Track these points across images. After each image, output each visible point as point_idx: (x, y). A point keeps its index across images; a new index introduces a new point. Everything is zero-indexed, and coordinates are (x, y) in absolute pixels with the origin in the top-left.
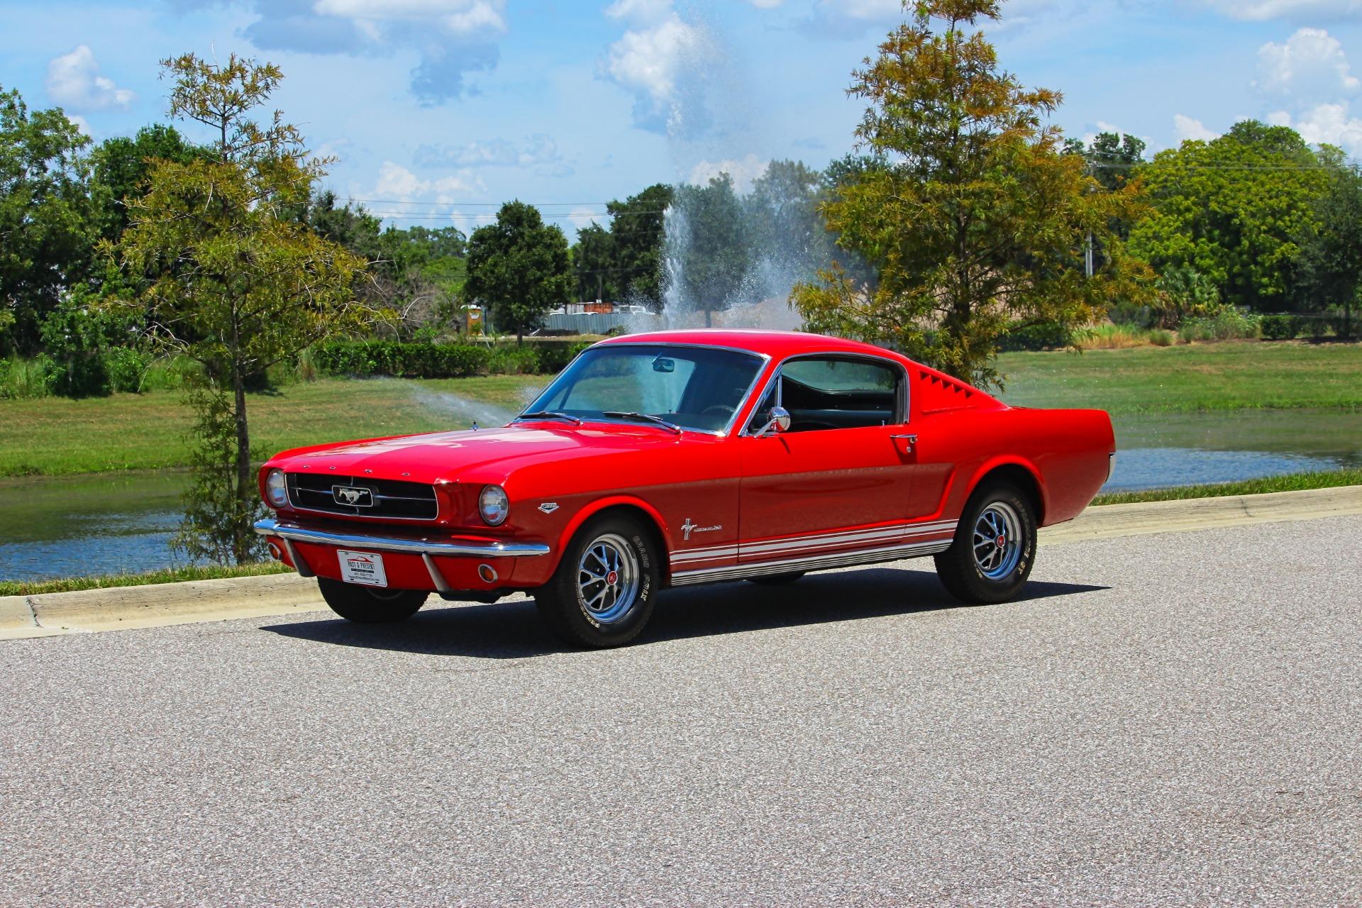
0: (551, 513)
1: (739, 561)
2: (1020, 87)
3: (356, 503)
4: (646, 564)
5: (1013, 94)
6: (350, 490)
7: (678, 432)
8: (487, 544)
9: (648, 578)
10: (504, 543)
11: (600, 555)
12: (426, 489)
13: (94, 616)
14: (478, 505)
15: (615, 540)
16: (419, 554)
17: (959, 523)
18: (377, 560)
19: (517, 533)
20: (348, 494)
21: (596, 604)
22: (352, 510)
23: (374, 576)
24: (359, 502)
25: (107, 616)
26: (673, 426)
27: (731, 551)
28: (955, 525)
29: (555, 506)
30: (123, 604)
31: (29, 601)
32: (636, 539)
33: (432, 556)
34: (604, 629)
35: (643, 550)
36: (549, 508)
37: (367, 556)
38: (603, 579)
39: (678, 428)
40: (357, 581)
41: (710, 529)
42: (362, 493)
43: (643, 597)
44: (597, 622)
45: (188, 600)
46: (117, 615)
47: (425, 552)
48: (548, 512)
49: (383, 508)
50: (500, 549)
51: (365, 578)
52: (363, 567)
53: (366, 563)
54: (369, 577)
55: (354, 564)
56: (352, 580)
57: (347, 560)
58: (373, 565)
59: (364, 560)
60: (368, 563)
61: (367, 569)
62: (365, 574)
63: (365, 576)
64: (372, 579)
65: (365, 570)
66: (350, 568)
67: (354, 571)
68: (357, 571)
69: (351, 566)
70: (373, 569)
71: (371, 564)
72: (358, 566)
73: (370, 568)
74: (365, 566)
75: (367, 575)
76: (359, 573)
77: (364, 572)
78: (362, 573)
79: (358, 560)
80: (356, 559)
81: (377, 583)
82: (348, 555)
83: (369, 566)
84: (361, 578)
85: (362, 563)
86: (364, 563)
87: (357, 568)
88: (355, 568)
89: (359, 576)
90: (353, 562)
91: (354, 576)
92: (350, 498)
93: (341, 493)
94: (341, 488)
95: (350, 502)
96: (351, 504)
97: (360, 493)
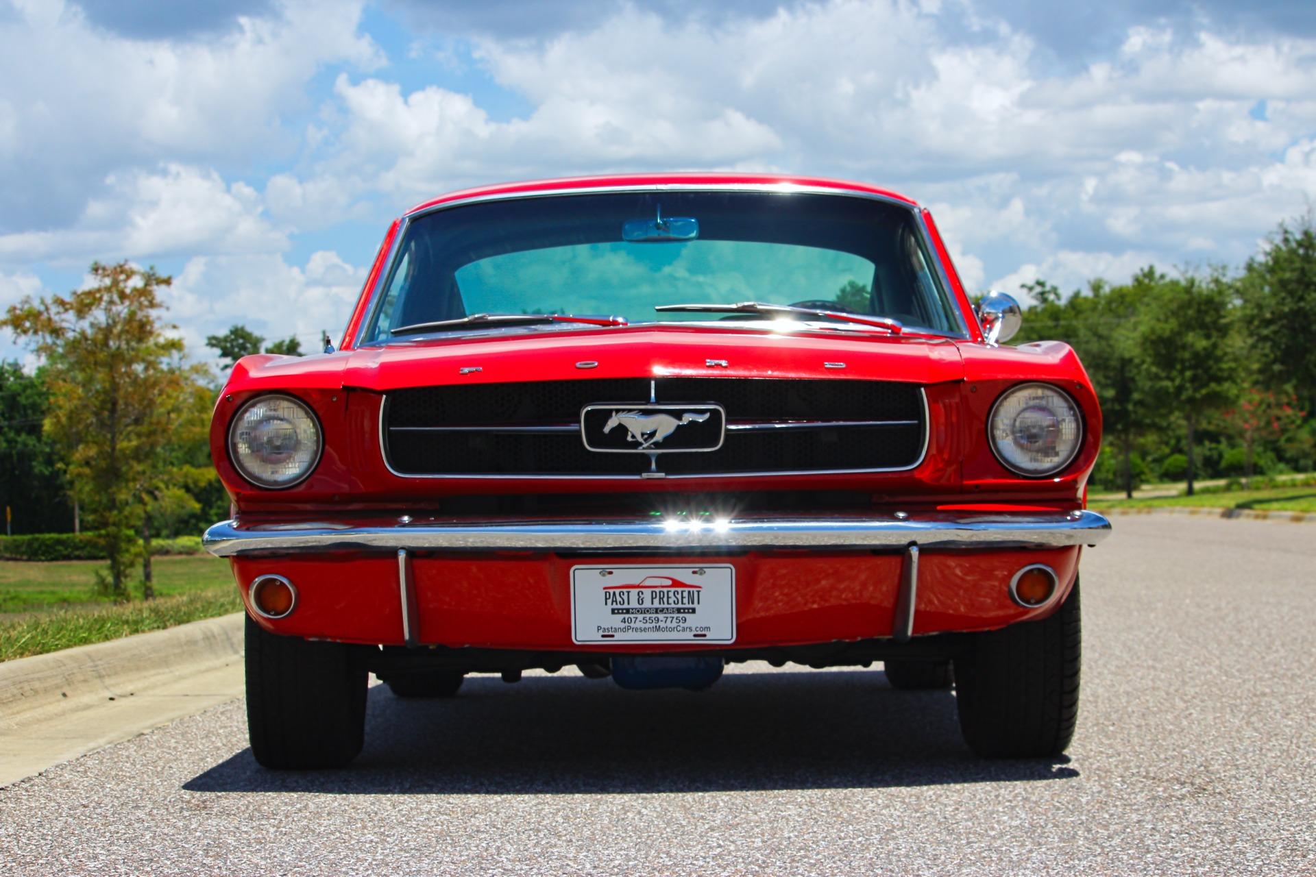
3: (657, 445)
6: (647, 413)
18: (716, 578)
20: (636, 424)
22: (641, 463)
23: (694, 619)
37: (683, 573)
40: (622, 638)
42: (687, 418)
47: (913, 543)
51: (658, 629)
52: (656, 601)
53: (673, 590)
54: (674, 624)
55: (625, 597)
56: (613, 636)
57: (605, 588)
58: (698, 592)
59: (670, 582)
60: (680, 590)
61: (673, 606)
62: (661, 616)
63: (660, 623)
64: (679, 628)
65: (663, 609)
66: (610, 607)
67: (622, 613)
68: (633, 613)
69: (613, 601)
70: (693, 603)
71: (691, 589)
72: (641, 601)
73: (685, 600)
74: (665, 599)
75: (669, 620)
76: (640, 617)
77: (657, 612)
78: (648, 616)
79: (647, 583)
80: (637, 582)
81: (695, 636)
82: (611, 573)
83: (682, 598)
84: (645, 630)
85: (657, 590)
86: (665, 590)
87: (634, 604)
88: (626, 606)
89: (639, 625)
90: (625, 590)
91: (623, 625)
92: (643, 435)
93: (612, 423)
94: (617, 411)
95: (641, 444)
96: (644, 449)
97: (680, 419)
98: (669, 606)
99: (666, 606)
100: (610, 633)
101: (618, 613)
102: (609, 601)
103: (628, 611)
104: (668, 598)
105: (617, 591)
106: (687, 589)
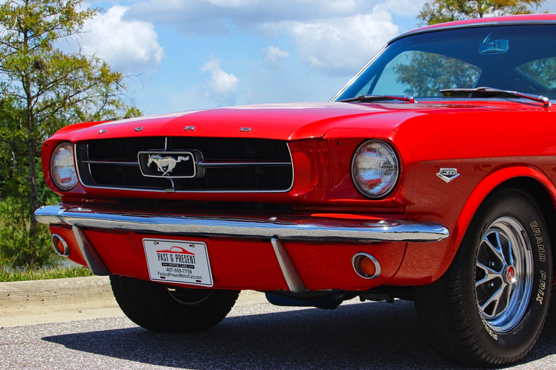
0: (451, 182)
3: (170, 174)
4: (542, 258)
6: (163, 156)
7: (547, 104)
9: (544, 275)
10: (390, 222)
11: (495, 245)
15: (511, 227)
16: (266, 239)
18: (200, 249)
19: (409, 208)
20: (161, 162)
21: (489, 310)
22: (165, 183)
23: (195, 272)
24: (175, 172)
26: (540, 97)
29: (455, 173)
32: (534, 225)
33: (283, 242)
34: (501, 340)
36: (448, 174)
37: (186, 245)
38: (498, 275)
39: (546, 99)
42: (180, 159)
44: (492, 331)
47: (275, 237)
48: (447, 180)
51: (181, 276)
52: (178, 260)
53: (184, 254)
54: (187, 274)
55: (166, 257)
56: (164, 278)
57: (157, 251)
58: (194, 256)
59: (181, 251)
60: (186, 255)
61: (185, 263)
62: (181, 269)
63: (182, 273)
64: (190, 276)
65: (182, 265)
66: (161, 262)
67: (166, 266)
68: (170, 266)
69: (161, 259)
70: (193, 263)
71: (191, 255)
72: (172, 260)
73: (190, 261)
74: (181, 259)
75: (185, 271)
76: (174, 268)
77: (180, 267)
78: (177, 268)
79: (173, 250)
80: (169, 249)
81: (197, 281)
82: (158, 243)
83: (188, 259)
84: (176, 276)
85: (178, 254)
86: (181, 254)
87: (170, 261)
88: (166, 262)
89: (173, 272)
90: (165, 253)
91: (167, 272)
92: (163, 168)
93: (150, 160)
94: (151, 155)
95: (163, 173)
96: (164, 176)
97: (177, 159)
98: (183, 264)
99: (182, 263)
100: (163, 276)
101: (164, 266)
102: (160, 258)
103: (168, 265)
104: (183, 259)
105: (162, 253)
106: (189, 255)
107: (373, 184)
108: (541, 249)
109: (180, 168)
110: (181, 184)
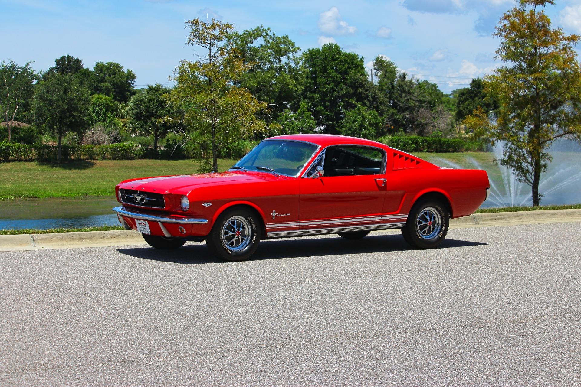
0: (208, 207)
1: (299, 228)
2: (564, 34)
3: (139, 201)
4: (254, 228)
5: (560, 37)
6: (138, 196)
7: (278, 176)
8: (181, 218)
9: (255, 234)
10: (188, 218)
11: (234, 224)
12: (160, 196)
13: (60, 243)
14: (180, 203)
15: (241, 218)
16: (158, 222)
17: (409, 216)
18: (147, 223)
19: (193, 214)
21: (231, 244)
22: (139, 204)
25: (65, 243)
27: (295, 224)
28: (407, 216)
29: (210, 204)
30: (73, 239)
31: (32, 237)
32: (250, 218)
33: (162, 223)
34: (234, 254)
35: (253, 223)
36: (207, 205)
37: (144, 222)
38: (234, 234)
39: (277, 174)
41: (285, 215)
42: (141, 197)
43: (253, 241)
44: (230, 251)
45: (101, 238)
46: (69, 243)
47: (160, 221)
48: (207, 206)
49: (149, 203)
50: (186, 221)
60: (144, 225)
68: (141, 228)
69: (139, 226)
73: (145, 227)
78: (143, 229)
81: (147, 233)
84: (143, 231)
87: (141, 226)
91: (141, 230)
92: (138, 199)
93: (135, 197)
94: (135, 195)
105: (140, 224)
107: (186, 208)
108: (254, 226)
109: (142, 200)
110: (143, 204)
